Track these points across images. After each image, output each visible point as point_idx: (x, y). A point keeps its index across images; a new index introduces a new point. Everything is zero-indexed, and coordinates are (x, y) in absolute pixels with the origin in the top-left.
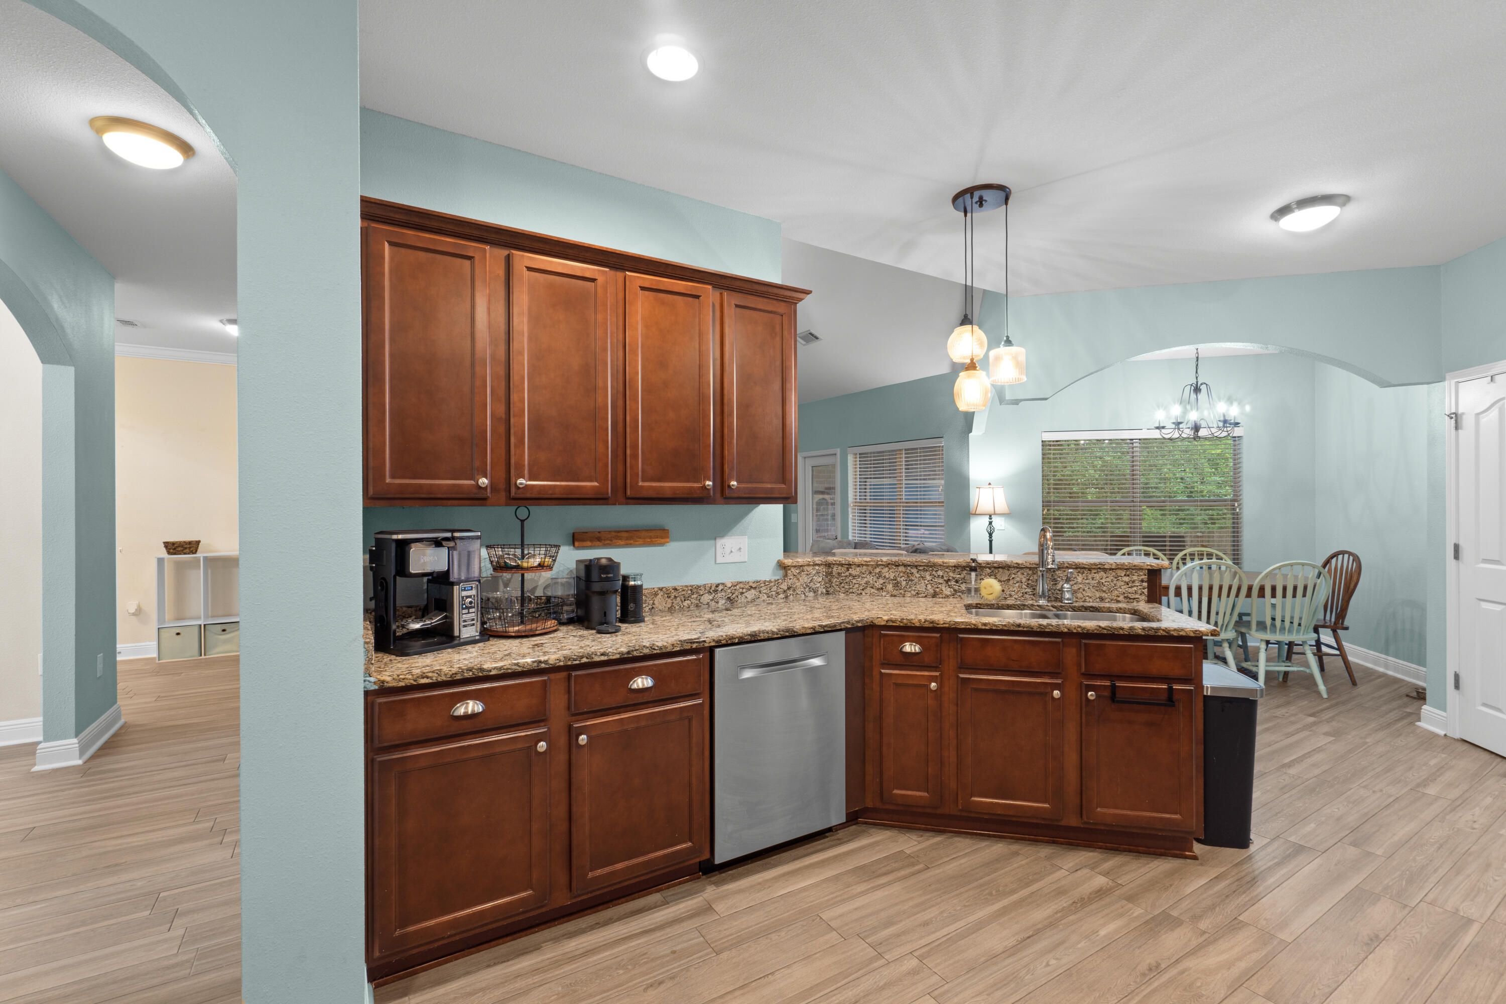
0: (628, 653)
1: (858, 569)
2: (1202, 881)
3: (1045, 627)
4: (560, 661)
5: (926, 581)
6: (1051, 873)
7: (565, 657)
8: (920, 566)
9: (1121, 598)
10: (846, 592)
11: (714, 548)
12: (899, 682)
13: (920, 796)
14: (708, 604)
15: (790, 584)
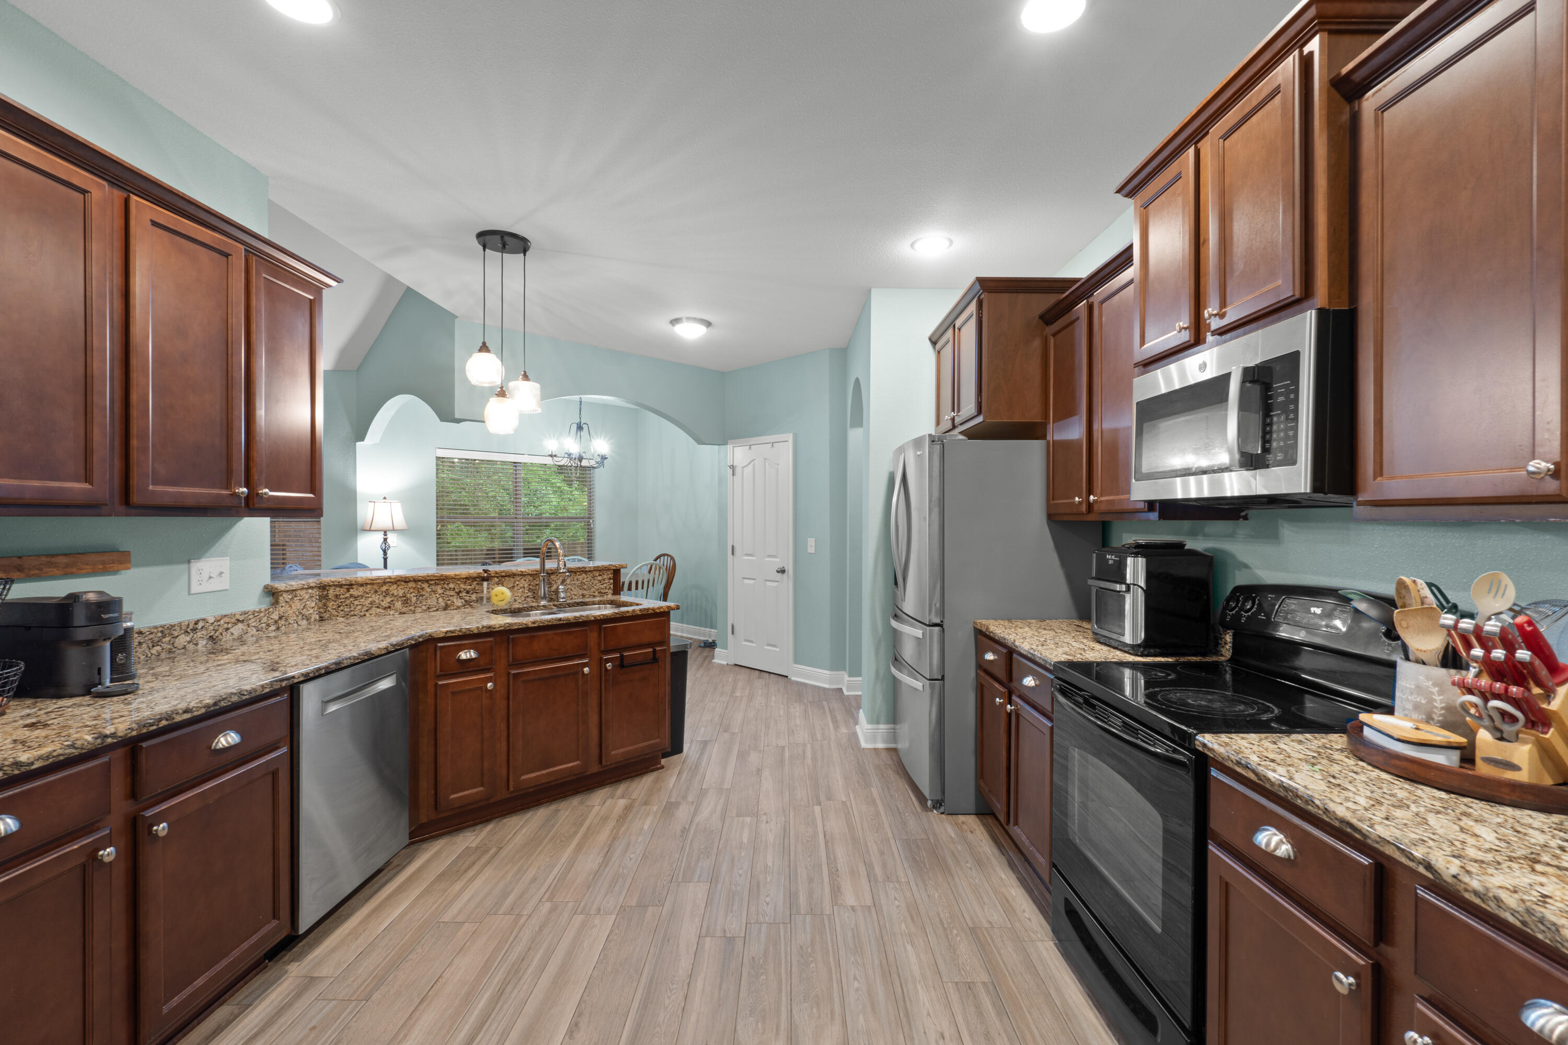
0: (215, 704)
1: (361, 589)
2: (674, 778)
3: (579, 618)
4: (132, 729)
5: (437, 595)
6: (590, 812)
7: (137, 724)
8: (432, 580)
9: (596, 594)
10: (346, 616)
11: (187, 574)
12: (456, 690)
13: (477, 793)
14: (184, 648)
15: (281, 613)
